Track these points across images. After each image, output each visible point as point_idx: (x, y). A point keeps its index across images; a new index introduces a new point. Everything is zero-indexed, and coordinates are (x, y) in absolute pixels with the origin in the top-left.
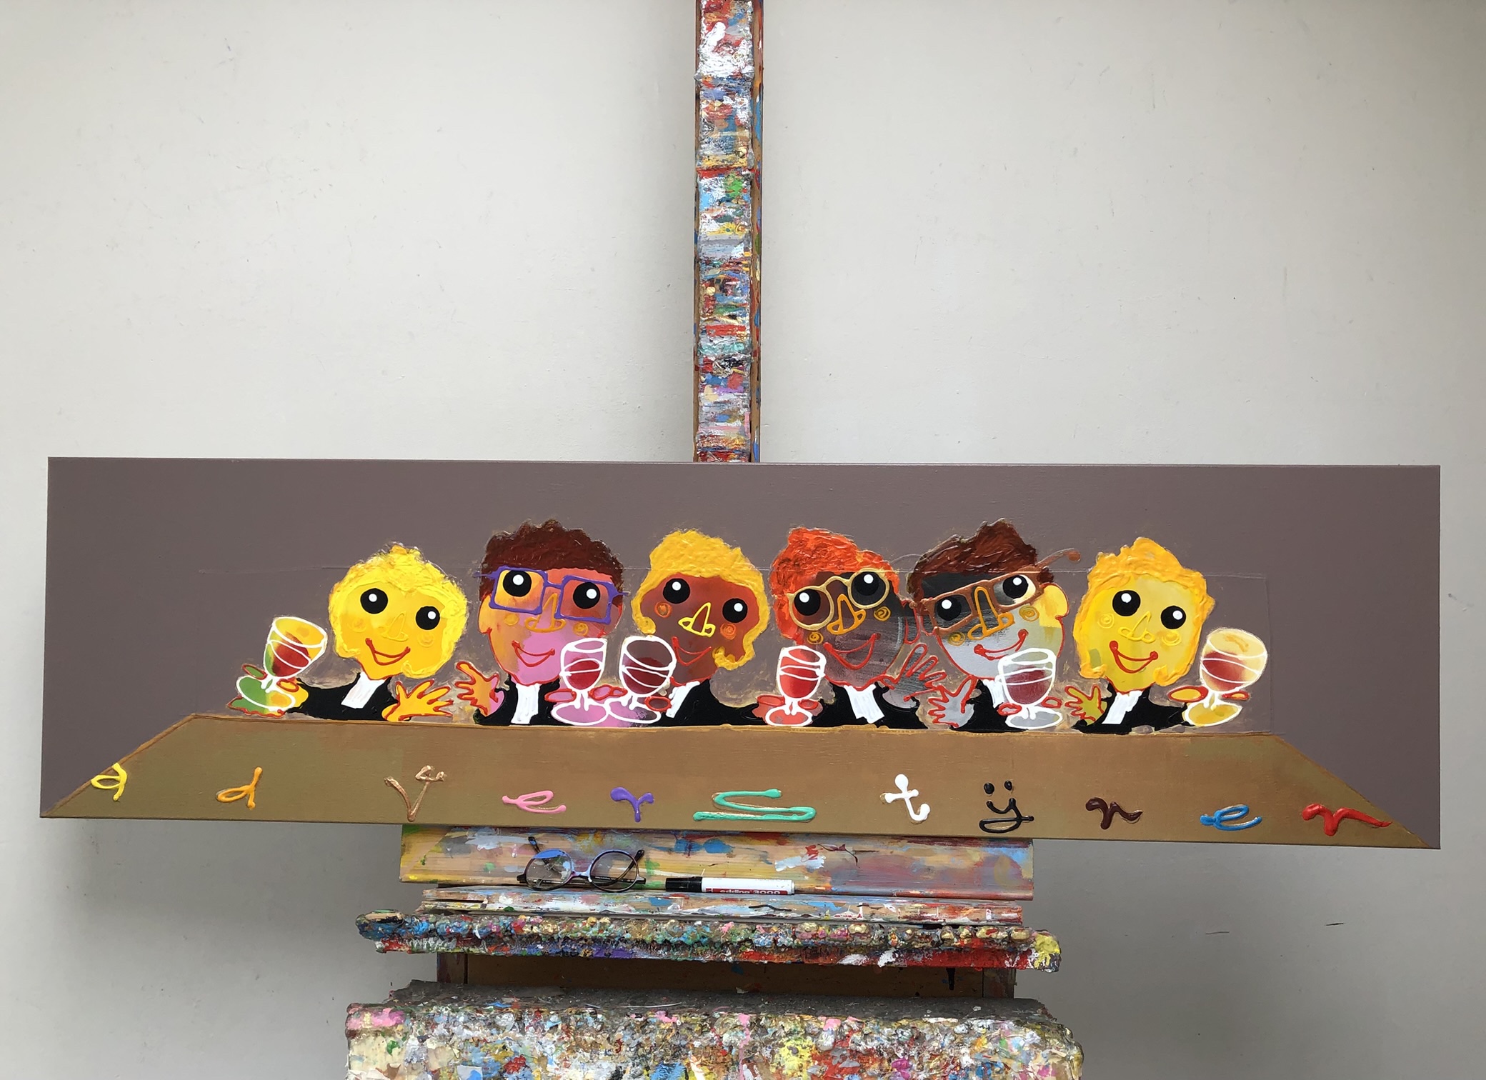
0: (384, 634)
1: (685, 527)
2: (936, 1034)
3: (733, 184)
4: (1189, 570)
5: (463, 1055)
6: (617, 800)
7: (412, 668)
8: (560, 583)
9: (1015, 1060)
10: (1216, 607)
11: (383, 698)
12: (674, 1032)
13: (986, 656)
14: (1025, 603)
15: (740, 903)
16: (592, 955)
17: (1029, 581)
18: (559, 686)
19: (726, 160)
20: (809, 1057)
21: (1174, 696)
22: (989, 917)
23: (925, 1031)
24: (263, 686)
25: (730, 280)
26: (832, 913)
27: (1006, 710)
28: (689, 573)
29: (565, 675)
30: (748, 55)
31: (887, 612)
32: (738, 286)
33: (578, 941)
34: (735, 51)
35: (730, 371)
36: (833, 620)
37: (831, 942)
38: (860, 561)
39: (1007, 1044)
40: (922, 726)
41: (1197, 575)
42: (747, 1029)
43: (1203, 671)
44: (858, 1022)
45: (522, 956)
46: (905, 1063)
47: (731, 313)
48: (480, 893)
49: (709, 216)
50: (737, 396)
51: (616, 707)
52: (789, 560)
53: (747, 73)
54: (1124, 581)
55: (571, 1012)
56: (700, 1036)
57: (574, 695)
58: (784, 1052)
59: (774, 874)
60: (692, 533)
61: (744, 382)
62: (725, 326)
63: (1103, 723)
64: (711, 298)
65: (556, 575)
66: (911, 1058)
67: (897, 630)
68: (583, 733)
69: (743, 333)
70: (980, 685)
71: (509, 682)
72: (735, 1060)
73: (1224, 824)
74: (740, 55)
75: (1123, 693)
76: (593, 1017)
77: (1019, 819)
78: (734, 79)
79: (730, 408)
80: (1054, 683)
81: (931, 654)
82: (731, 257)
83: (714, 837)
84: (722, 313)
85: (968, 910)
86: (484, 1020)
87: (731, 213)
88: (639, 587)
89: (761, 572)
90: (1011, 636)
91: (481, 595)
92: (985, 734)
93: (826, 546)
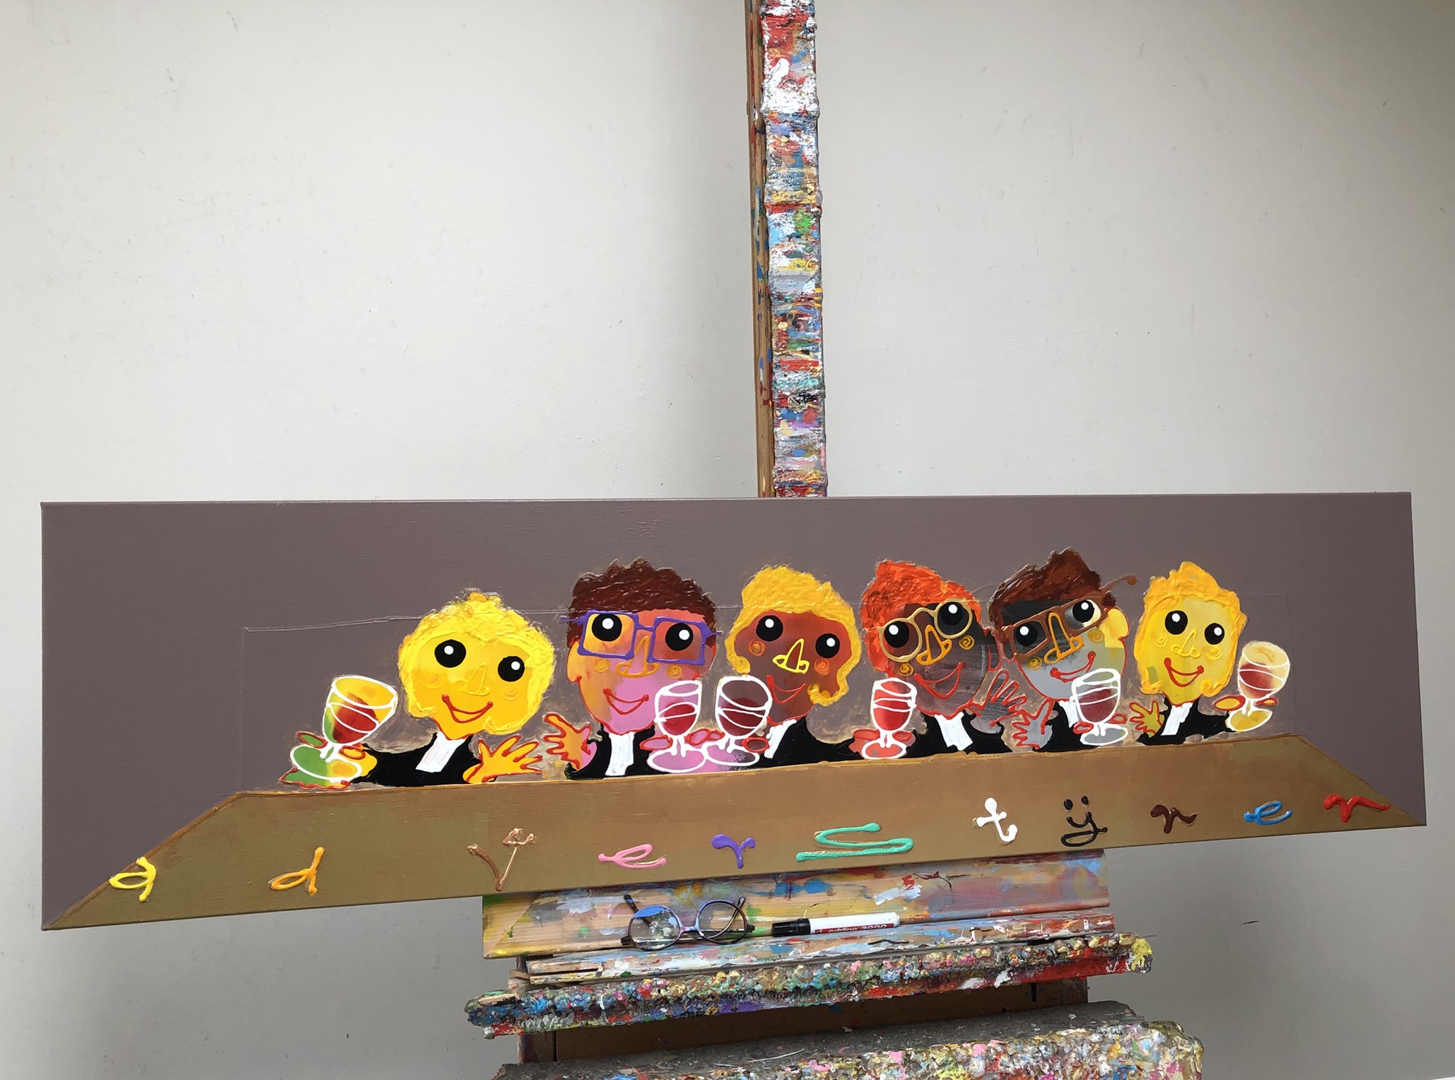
0: (462, 689)
1: (774, 564)
3: (802, 220)
4: (1226, 590)
6: (719, 848)
7: (493, 724)
8: (651, 625)
9: (1146, 1061)
10: (1248, 623)
11: (463, 759)
13: (1061, 679)
14: (1092, 626)
15: (859, 940)
16: (718, 1012)
17: (1095, 606)
18: (653, 733)
19: (795, 196)
21: (1220, 705)
22: (1086, 927)
23: (1062, 1044)
24: (323, 756)
25: (802, 316)
27: (1081, 728)
28: (782, 610)
29: (660, 720)
30: (811, 94)
31: (972, 641)
32: (810, 322)
33: (705, 999)
34: (800, 88)
35: (808, 406)
36: (921, 651)
38: (945, 592)
40: (1008, 750)
41: (1232, 594)
42: (900, 1066)
43: (1240, 681)
44: (1001, 1044)
45: (644, 1022)
47: (804, 348)
49: (780, 253)
50: (812, 430)
51: (714, 751)
52: (878, 593)
53: (813, 111)
54: (1174, 602)
55: (723, 1074)
57: (671, 742)
60: (782, 570)
61: (819, 417)
62: (799, 361)
63: (1163, 734)
64: (784, 333)
65: (646, 617)
67: (981, 658)
68: (681, 780)
69: (817, 368)
70: (1056, 706)
71: (602, 733)
73: (1264, 820)
74: (804, 93)
75: (1177, 706)
77: (1095, 831)
78: (800, 116)
79: (806, 443)
80: (1120, 701)
81: (1013, 680)
82: (802, 293)
83: (813, 877)
84: (795, 348)
85: (1068, 922)
87: (801, 249)
88: (733, 626)
89: (852, 606)
90: (1082, 660)
91: (569, 640)
92: (1063, 753)
93: (912, 578)
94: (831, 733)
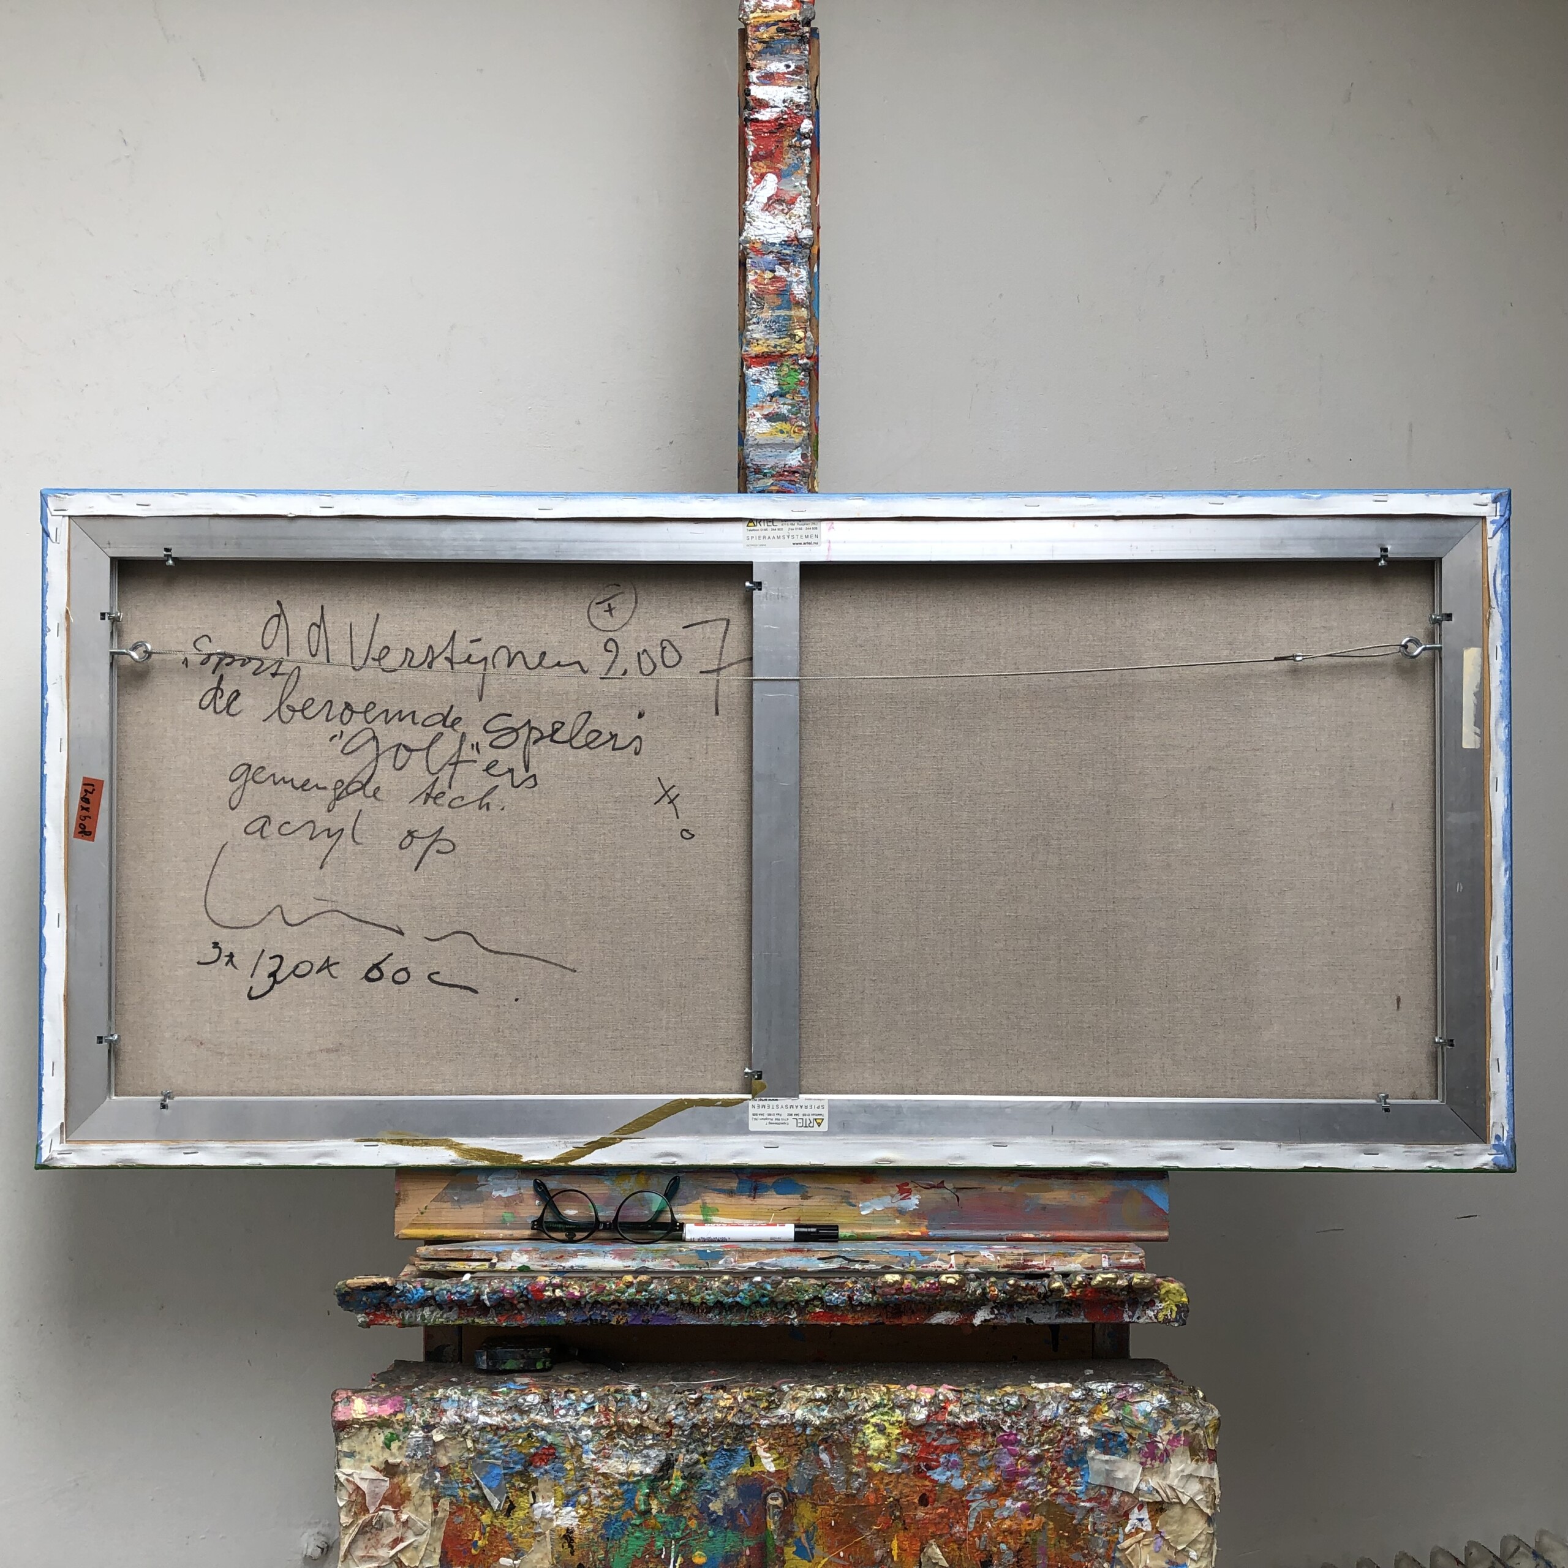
3: (788, 375)
5: (479, 1446)
9: (1140, 1428)
12: (735, 1410)
15: (806, 1254)
16: (627, 1322)
19: (780, 346)
20: (899, 1434)
22: (1105, 1264)
23: (1034, 1399)
26: (918, 1263)
30: (805, 216)
33: (609, 1306)
34: (790, 209)
37: (918, 1298)
39: (1131, 1411)
44: (955, 1391)
45: (540, 1326)
46: (1012, 1437)
48: (485, 1250)
49: (758, 415)
53: (805, 238)
55: (609, 1390)
56: (767, 1413)
58: (869, 1430)
66: (1021, 1430)
72: (809, 1441)
76: (636, 1396)
78: (789, 245)
82: (785, 465)
86: (503, 1404)
87: (786, 411)
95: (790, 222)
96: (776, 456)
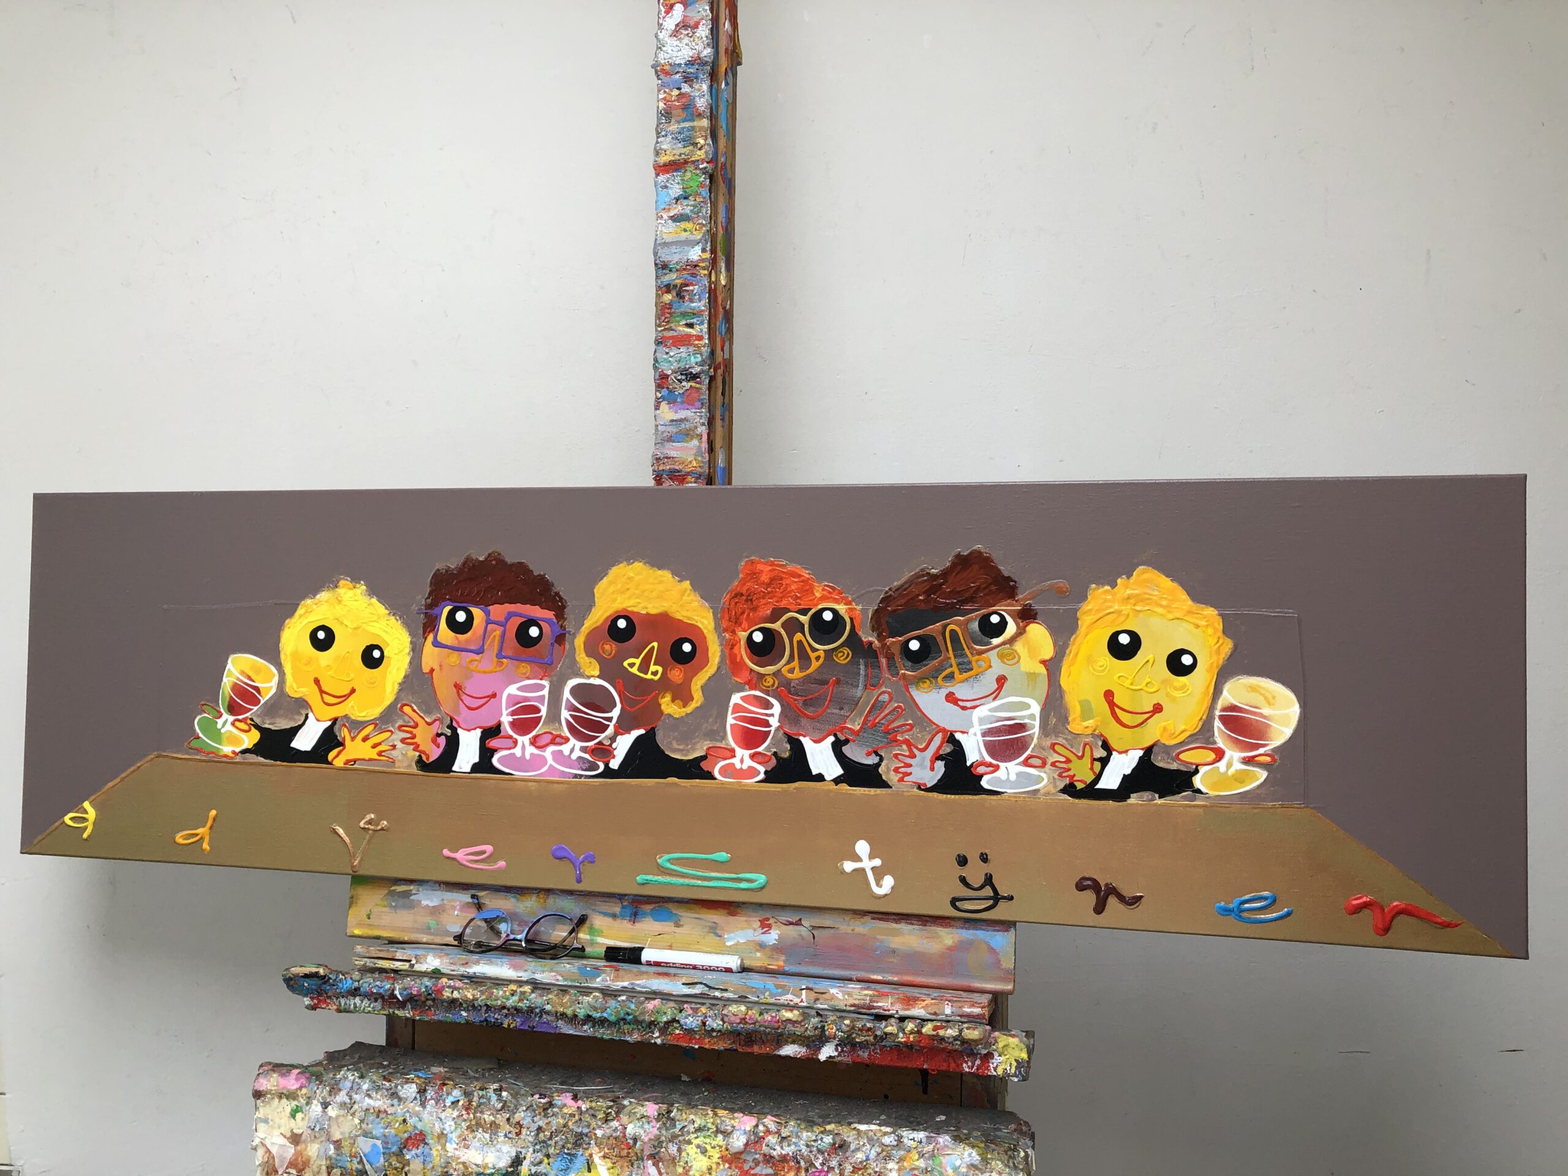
0: (331, 674)
1: (630, 559)
2: (861, 1143)
3: (691, 179)
4: (1200, 605)
5: (364, 1126)
6: (558, 859)
7: (356, 710)
8: (502, 619)
10: (1235, 650)
11: (329, 740)
12: (577, 1118)
13: (958, 706)
14: (1004, 643)
15: (673, 978)
16: (516, 1027)
17: (1008, 618)
18: (500, 732)
19: (684, 154)
20: (719, 1158)
21: (1182, 757)
22: (945, 1011)
23: (850, 1140)
24: (219, 726)
25: (687, 285)
26: (772, 995)
27: (981, 770)
28: (635, 610)
29: (506, 719)
30: (707, 37)
31: (848, 654)
32: (695, 292)
33: (500, 1011)
34: (694, 33)
35: (687, 385)
36: (789, 662)
37: (762, 1029)
38: (818, 595)
39: (941, 1162)
40: (885, 785)
41: (1211, 612)
42: (654, 1121)
43: (1219, 728)
44: (778, 1123)
45: (447, 1022)
46: (823, 1174)
47: (688, 321)
48: (409, 952)
49: (665, 217)
50: (695, 412)
51: (557, 756)
52: (742, 595)
53: (706, 57)
54: (1122, 619)
55: (474, 1087)
56: (603, 1124)
57: (516, 742)
58: (691, 1150)
59: (724, 949)
60: (638, 565)
61: (702, 397)
62: (683, 336)
63: (1097, 787)
64: (668, 306)
65: (498, 611)
66: (831, 1169)
67: (859, 674)
68: (524, 783)
69: (701, 342)
70: (951, 739)
71: (450, 727)
72: (639, 1155)
73: (1245, 915)
74: (698, 37)
75: (1120, 753)
76: (496, 1095)
77: (996, 898)
78: (693, 65)
79: (687, 426)
80: (1038, 738)
81: (898, 702)
82: (688, 260)
83: (661, 904)
84: (679, 322)
85: (924, 1001)
86: (387, 1090)
87: (688, 212)
88: (583, 624)
89: (711, 608)
90: (988, 683)
91: (424, 633)
92: (957, 797)
93: (781, 579)
94: (681, 747)
95: (694, 44)
96: (680, 252)
